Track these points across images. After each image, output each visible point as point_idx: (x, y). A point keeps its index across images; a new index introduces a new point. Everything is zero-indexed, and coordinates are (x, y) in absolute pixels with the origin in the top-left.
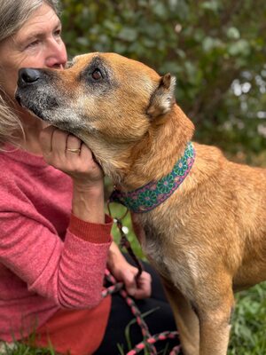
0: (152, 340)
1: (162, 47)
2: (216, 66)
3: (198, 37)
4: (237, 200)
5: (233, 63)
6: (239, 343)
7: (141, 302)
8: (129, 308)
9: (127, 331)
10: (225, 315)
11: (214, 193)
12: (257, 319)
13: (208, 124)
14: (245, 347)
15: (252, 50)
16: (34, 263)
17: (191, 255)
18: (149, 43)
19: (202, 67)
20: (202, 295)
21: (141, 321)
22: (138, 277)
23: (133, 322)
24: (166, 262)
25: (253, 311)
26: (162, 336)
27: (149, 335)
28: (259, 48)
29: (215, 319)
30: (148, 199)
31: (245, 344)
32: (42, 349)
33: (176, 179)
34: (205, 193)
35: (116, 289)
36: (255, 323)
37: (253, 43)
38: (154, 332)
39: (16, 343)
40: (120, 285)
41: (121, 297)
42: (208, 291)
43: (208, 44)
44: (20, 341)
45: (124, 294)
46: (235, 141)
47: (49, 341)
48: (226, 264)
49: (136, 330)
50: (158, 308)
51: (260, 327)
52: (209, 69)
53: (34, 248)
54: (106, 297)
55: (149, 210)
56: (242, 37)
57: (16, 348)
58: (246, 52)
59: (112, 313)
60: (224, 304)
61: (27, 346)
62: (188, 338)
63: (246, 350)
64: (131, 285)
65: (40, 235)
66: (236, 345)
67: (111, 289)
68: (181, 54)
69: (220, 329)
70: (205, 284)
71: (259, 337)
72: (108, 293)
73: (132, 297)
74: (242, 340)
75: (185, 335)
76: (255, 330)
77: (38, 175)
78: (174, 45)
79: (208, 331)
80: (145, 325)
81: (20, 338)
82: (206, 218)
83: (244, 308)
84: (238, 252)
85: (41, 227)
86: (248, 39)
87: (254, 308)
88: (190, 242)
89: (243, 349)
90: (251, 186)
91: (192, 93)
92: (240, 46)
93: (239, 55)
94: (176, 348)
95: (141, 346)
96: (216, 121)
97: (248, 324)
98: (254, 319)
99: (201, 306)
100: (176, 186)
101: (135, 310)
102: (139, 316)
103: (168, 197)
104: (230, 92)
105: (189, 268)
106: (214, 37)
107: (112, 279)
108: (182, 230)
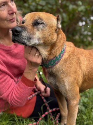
0: (50, 111)
1: (55, 8)
2: (74, 15)
3: (68, 4)
4: (80, 60)
5: (80, 14)
6: (80, 112)
7: (46, 98)
8: (43, 100)
9: (42, 108)
10: (77, 102)
11: (73, 58)
12: (87, 104)
13: (70, 36)
14: (83, 113)
15: (86, 9)
16: (3, 88)
17: (66, 81)
18: (50, 6)
19: (69, 15)
20: (70, 95)
21: (47, 104)
22: (45, 89)
23: (44, 105)
24: (57, 84)
25: (85, 101)
26: (54, 109)
27: (50, 109)
28: (89, 9)
29: (73, 103)
30: (52, 63)
31: (83, 112)
32: (12, 114)
33: (61, 55)
34: (70, 59)
35: (38, 93)
36: (86, 105)
37: (87, 7)
38: (51, 108)
39: (2, 112)
40: (39, 92)
41: (40, 96)
42: (71, 93)
43: (71, 7)
44: (4, 112)
45: (41, 95)
46: (79, 42)
47: (14, 112)
48: (77, 83)
49: (45, 107)
50: (53, 100)
51: (88, 106)
52: (71, 16)
53: (4, 83)
54: (34, 96)
55: (52, 67)
56: (83, 4)
57: (3, 114)
58: (84, 10)
59: (37, 102)
60: (77, 98)
61: (6, 113)
62: (63, 110)
63: (83, 114)
64: (43, 92)
65: (7, 79)
66: (80, 113)
67: (36, 93)
68: (61, 10)
69: (75, 107)
70: (71, 91)
71: (88, 110)
72: (35, 95)
73: (44, 96)
74: (82, 111)
75: (62, 109)
76: (86, 108)
77: (9, 53)
78: (59, 7)
79: (71, 107)
80: (48, 106)
81: (4, 110)
82: (71, 67)
83: (83, 100)
84: (81, 79)
85: (7, 76)
86: (85, 5)
87: (86, 100)
88: (66, 76)
89: (82, 114)
90: (84, 55)
91: (65, 25)
92: (82, 8)
93: (82, 11)
94: (59, 114)
95: (47, 113)
96: (73, 35)
97: (84, 105)
98: (86, 104)
99: (69, 99)
100: (62, 57)
101: (45, 100)
102: (46, 102)
103: (59, 62)
104: (78, 25)
105: (65, 85)
106: (73, 4)
107: (37, 90)
108: (63, 73)
